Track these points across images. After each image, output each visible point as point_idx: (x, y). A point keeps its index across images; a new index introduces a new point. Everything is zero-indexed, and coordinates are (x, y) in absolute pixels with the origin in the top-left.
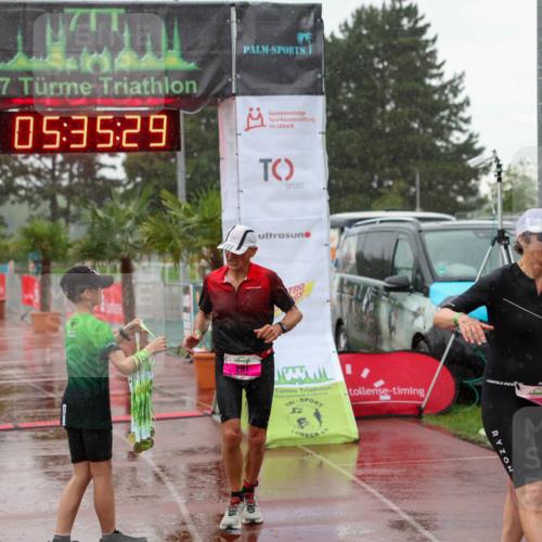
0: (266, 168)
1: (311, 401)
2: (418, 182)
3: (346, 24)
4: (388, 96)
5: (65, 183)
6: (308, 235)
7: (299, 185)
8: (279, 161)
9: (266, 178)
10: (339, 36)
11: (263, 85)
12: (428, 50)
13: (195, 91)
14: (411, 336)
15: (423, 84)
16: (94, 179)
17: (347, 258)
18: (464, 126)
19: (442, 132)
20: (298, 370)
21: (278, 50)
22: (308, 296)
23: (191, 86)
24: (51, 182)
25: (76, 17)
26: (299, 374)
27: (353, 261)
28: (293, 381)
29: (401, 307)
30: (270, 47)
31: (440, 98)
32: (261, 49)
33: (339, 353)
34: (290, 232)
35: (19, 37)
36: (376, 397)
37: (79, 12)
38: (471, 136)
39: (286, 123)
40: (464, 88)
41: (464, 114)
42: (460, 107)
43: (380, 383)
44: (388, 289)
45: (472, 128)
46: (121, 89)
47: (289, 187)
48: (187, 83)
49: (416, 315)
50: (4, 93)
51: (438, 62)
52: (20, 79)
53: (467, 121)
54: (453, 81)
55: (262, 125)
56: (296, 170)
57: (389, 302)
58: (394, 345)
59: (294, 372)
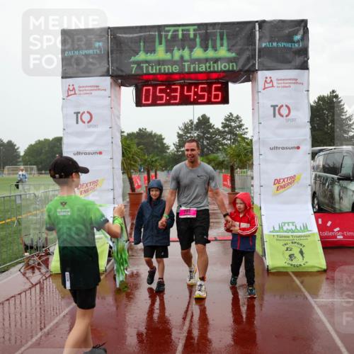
0: (274, 110)
6: (298, 148)
7: (294, 120)
8: (282, 106)
9: (274, 116)
11: (274, 64)
13: (235, 68)
14: (351, 202)
20: (291, 224)
21: (282, 45)
22: (297, 182)
23: (233, 66)
25: (171, 32)
26: (291, 227)
27: (321, 166)
28: (288, 231)
29: (346, 188)
30: (277, 43)
32: (272, 44)
33: (314, 212)
34: (288, 146)
35: (142, 44)
36: (335, 237)
37: (172, 29)
39: (286, 85)
43: (338, 229)
44: (339, 179)
46: (194, 68)
47: (287, 121)
48: (231, 64)
50: (133, 72)
52: (142, 65)
55: (273, 86)
56: (292, 111)
57: (340, 185)
58: (342, 206)
59: (288, 225)
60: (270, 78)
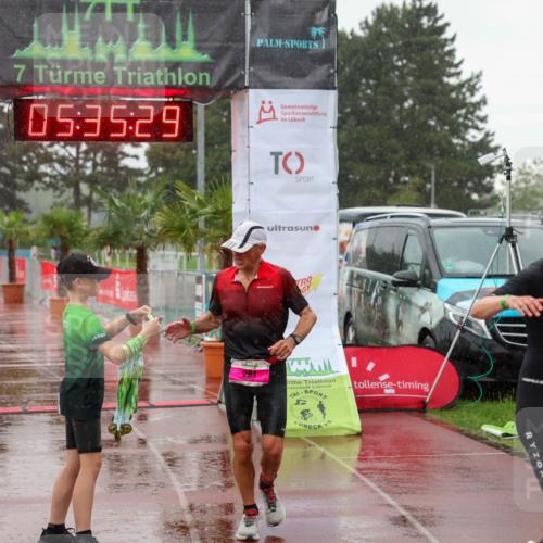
0: (277, 161)
1: (316, 393)
2: (433, 179)
3: (366, 22)
4: (406, 94)
5: (88, 172)
6: (317, 228)
7: (309, 179)
8: (290, 154)
9: (276, 171)
10: (360, 33)
12: (447, 49)
13: (208, 83)
14: (417, 331)
15: (441, 82)
16: (118, 169)
17: (358, 252)
18: (481, 125)
19: (458, 129)
20: (303, 362)
21: (291, 43)
22: (315, 289)
23: (204, 78)
24: (75, 170)
25: (91, 7)
26: (304, 366)
27: (363, 255)
28: (298, 373)
29: (408, 302)
30: (283, 41)
31: (458, 96)
32: (274, 43)
33: (345, 346)
35: (36, 26)
36: (381, 390)
37: (95, 2)
38: (487, 135)
39: (298, 117)
40: (481, 87)
41: (480, 113)
42: (477, 106)
43: (386, 376)
44: (396, 284)
45: (488, 126)
46: (135, 78)
47: (299, 180)
48: (201, 75)
49: (423, 310)
50: (19, 80)
51: (456, 61)
53: (483, 120)
54: (471, 80)
55: (274, 118)
56: (306, 163)
57: (397, 296)
58: (400, 339)
59: (299, 364)
60: (270, 103)
